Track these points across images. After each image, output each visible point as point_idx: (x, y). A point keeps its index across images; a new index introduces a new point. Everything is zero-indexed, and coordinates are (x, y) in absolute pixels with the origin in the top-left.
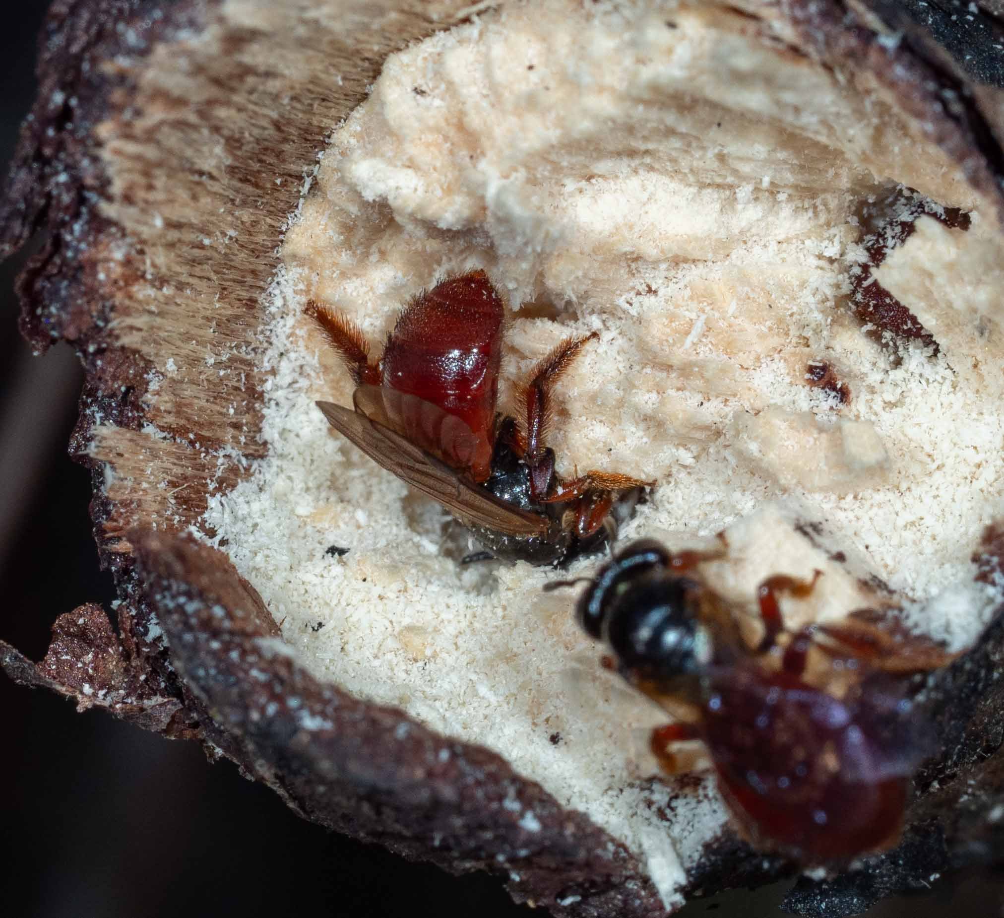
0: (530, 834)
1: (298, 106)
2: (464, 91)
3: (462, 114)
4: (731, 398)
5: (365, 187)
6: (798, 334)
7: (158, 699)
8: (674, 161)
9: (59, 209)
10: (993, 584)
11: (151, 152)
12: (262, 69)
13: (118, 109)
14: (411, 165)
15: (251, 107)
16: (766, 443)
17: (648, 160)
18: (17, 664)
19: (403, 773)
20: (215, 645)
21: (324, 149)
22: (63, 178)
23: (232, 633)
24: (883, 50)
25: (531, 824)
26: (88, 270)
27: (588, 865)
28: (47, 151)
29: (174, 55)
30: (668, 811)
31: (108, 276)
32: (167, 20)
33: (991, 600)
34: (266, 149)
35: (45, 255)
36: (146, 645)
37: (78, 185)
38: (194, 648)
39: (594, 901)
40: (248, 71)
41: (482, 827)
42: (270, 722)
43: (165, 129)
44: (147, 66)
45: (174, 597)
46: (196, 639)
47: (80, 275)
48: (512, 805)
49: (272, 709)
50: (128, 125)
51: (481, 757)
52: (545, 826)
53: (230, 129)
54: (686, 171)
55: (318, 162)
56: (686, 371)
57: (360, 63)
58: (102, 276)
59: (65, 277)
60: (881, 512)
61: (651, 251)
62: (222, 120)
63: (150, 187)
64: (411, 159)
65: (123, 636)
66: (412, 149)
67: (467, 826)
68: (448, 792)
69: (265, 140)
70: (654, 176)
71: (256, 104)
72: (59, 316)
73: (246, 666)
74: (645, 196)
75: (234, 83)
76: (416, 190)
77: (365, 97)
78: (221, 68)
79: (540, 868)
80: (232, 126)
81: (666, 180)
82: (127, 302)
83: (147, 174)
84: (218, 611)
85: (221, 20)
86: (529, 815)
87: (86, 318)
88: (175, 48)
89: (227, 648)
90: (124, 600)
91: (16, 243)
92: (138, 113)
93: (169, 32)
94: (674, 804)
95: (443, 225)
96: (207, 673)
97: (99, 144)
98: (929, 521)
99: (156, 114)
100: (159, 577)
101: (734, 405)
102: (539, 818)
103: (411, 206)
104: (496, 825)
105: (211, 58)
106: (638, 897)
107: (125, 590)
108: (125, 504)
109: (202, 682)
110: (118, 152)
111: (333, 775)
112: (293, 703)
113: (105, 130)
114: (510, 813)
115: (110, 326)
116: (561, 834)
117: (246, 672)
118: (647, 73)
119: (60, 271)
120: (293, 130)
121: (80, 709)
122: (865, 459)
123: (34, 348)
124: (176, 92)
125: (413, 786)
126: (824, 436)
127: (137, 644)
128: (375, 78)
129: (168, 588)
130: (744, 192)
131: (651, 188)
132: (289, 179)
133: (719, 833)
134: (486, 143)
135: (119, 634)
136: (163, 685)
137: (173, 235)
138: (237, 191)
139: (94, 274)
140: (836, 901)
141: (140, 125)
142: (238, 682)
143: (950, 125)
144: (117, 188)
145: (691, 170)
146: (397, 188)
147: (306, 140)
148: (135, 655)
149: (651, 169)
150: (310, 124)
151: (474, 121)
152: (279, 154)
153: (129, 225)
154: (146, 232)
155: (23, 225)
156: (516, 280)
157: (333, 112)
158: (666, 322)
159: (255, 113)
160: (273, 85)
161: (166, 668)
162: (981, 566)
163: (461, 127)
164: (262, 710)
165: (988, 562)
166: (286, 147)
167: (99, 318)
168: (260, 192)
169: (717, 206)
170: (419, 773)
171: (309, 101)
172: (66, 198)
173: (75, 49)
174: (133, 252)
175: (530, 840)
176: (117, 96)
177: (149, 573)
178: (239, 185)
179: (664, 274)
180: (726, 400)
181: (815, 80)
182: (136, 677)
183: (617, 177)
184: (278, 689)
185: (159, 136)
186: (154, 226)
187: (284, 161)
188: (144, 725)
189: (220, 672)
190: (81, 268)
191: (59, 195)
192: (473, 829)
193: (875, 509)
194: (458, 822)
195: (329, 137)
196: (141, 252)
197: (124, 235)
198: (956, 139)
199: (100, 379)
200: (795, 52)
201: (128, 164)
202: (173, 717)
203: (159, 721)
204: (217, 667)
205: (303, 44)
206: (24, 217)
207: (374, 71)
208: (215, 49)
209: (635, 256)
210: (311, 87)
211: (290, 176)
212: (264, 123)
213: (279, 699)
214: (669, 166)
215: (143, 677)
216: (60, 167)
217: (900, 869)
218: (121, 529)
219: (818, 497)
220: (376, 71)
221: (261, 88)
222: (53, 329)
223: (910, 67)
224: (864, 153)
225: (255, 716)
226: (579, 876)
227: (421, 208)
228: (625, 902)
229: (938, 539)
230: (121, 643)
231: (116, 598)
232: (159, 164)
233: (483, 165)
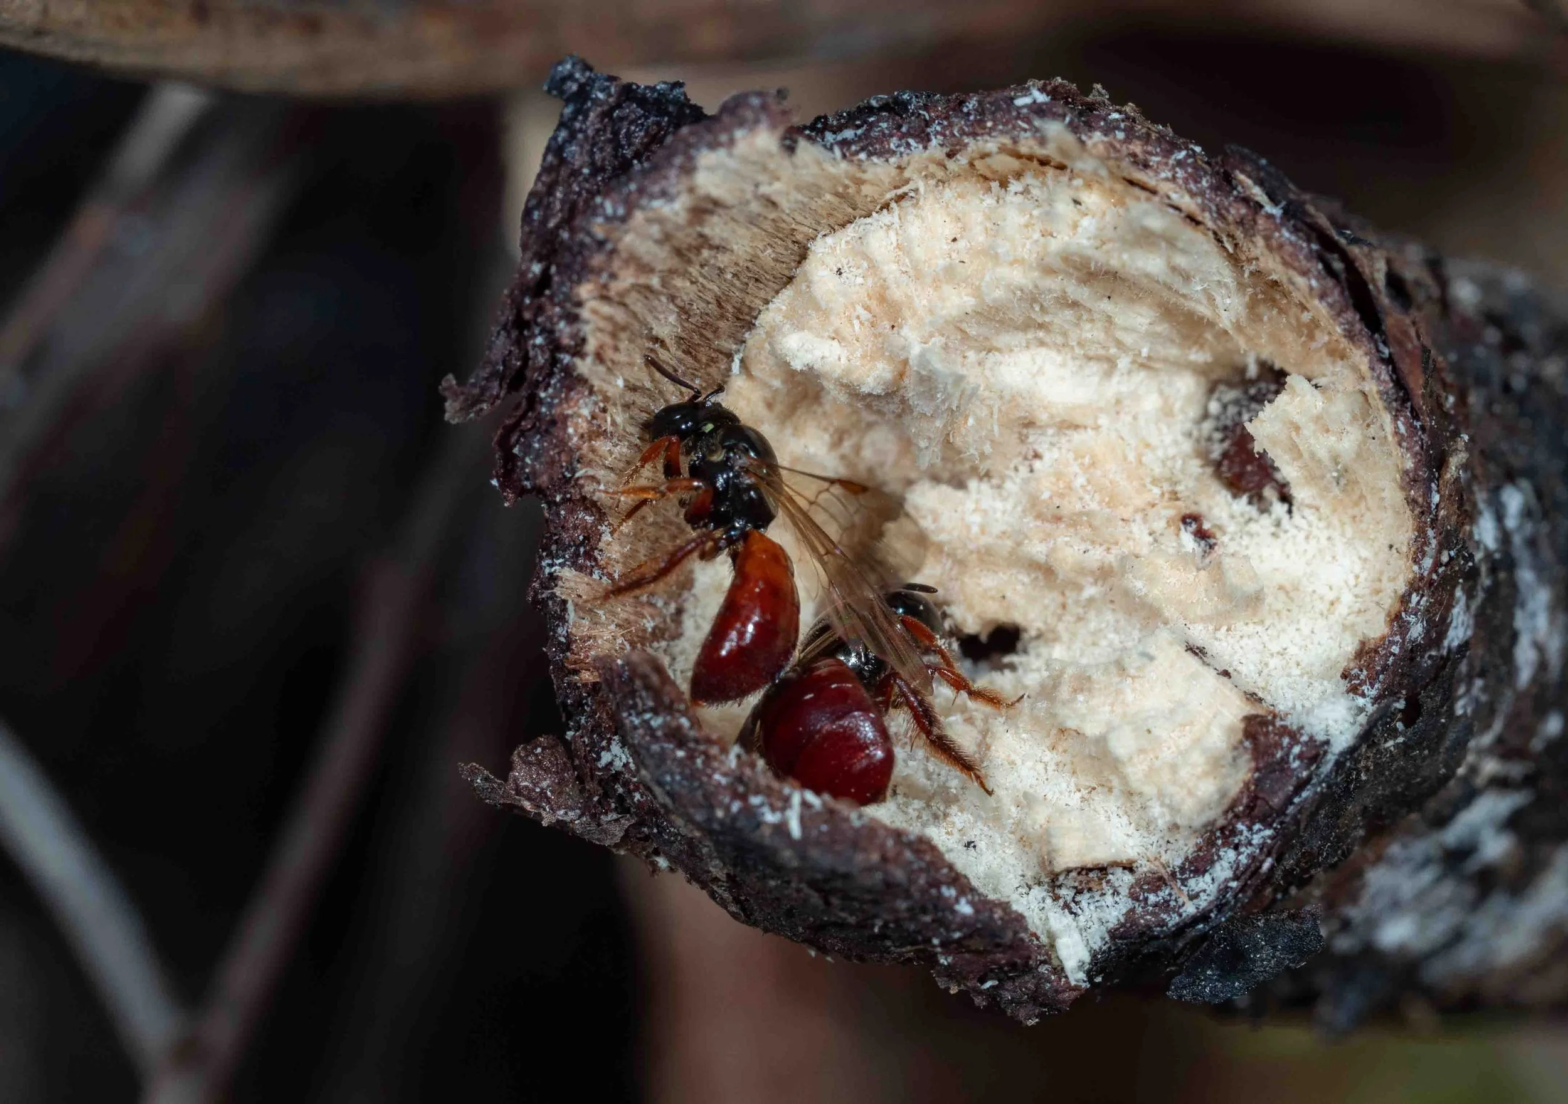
0: (965, 917)
1: (737, 283)
2: (886, 268)
3: (884, 287)
4: (1113, 547)
5: (795, 357)
6: (1170, 489)
7: (613, 816)
8: (1065, 334)
9: (535, 370)
10: (1363, 695)
11: (620, 315)
12: (717, 242)
13: (598, 272)
14: (837, 336)
15: (701, 280)
16: (1151, 580)
17: (1041, 334)
18: (487, 785)
19: (859, 858)
20: (680, 754)
21: (750, 329)
22: (539, 340)
23: (697, 741)
24: (1270, 217)
25: (965, 908)
26: (559, 425)
27: (1012, 947)
28: (527, 315)
29: (649, 221)
30: (1073, 905)
31: (576, 431)
32: (641, 191)
33: (1361, 710)
34: (707, 324)
35: (519, 413)
36: (599, 770)
37: (555, 346)
38: (662, 757)
39: (1009, 985)
40: (704, 241)
41: (924, 911)
42: (734, 818)
43: (634, 295)
44: (626, 232)
45: (638, 714)
46: (662, 748)
47: (553, 430)
48: (949, 892)
49: (736, 807)
50: (605, 287)
51: (924, 847)
52: (977, 911)
53: (683, 301)
54: (1074, 344)
55: (744, 342)
56: (1075, 521)
57: (791, 245)
58: (571, 430)
59: (538, 432)
60: (1250, 642)
61: (1043, 417)
62: (678, 289)
63: (616, 349)
64: (836, 332)
65: (577, 762)
66: (836, 321)
67: (910, 910)
68: (899, 875)
69: (707, 314)
70: (1043, 351)
71: (705, 277)
72: (533, 466)
73: (709, 771)
74: (1035, 369)
75: (692, 256)
76: (839, 359)
77: (790, 279)
78: (685, 238)
79: (969, 951)
80: (685, 298)
81: (1053, 354)
82: (591, 456)
83: (614, 335)
84: (684, 722)
85: (691, 190)
86: (963, 901)
87: (556, 468)
88: (650, 215)
89: (691, 757)
90: (576, 731)
91: (492, 404)
92: (613, 276)
93: (644, 202)
94: (1078, 898)
95: (865, 389)
96: (673, 779)
97: (579, 304)
98: (1293, 650)
99: (627, 279)
100: (625, 697)
101: (1115, 551)
102: (971, 903)
103: (838, 372)
104: (936, 908)
105: (679, 227)
106: (1049, 981)
107: (578, 722)
108: (584, 640)
109: (668, 788)
110: (595, 312)
111: (795, 863)
112: (755, 800)
113: (585, 291)
114: (947, 899)
115: (577, 475)
116: (991, 918)
117: (710, 777)
118: (1054, 245)
119: (534, 426)
120: (729, 308)
121: (545, 823)
122: (1245, 588)
123: (506, 499)
124: (646, 259)
125: (870, 869)
126: (1202, 573)
127: (591, 769)
128: (799, 262)
129: (634, 706)
130: (1124, 363)
131: (1039, 361)
132: (720, 356)
133: (1122, 920)
134: (907, 313)
135: (573, 761)
136: (613, 805)
137: (630, 397)
138: (680, 361)
139: (565, 428)
140: (1219, 985)
141: (616, 287)
142: (702, 784)
143: (1330, 283)
144: (591, 346)
145: (1079, 344)
146: (823, 358)
147: (738, 319)
148: (589, 779)
149: (1042, 343)
150: (743, 303)
151: (896, 293)
152: (716, 331)
153: (596, 383)
154: (611, 392)
155: (501, 386)
156: (929, 438)
157: (762, 294)
158: (1053, 479)
159: (703, 286)
160: (723, 259)
161: (616, 791)
162: (1350, 682)
163: (882, 299)
164: (727, 809)
165: (1357, 677)
166: (722, 324)
167: (567, 469)
168: (697, 365)
169: (1096, 379)
170: (875, 857)
171: (746, 280)
172: (541, 360)
173: (552, 224)
174: (597, 410)
175: (965, 923)
176: (597, 260)
177: (615, 694)
178: (683, 356)
179: (1048, 439)
180: (1109, 549)
181: (1206, 247)
182: (590, 798)
183: (1011, 351)
184: (741, 789)
185: (628, 301)
186: (617, 386)
187: (718, 338)
188: (598, 840)
189: (684, 777)
190: (553, 422)
191: (536, 356)
192: (914, 912)
193: (1245, 640)
194: (902, 905)
195: (756, 318)
196: (604, 410)
197: (591, 392)
198: (1335, 296)
199: (563, 527)
200: (1192, 220)
201: (602, 324)
202: (627, 831)
203: (614, 835)
204: (681, 774)
205: (753, 221)
206: (502, 377)
207: (800, 256)
208: (682, 218)
209: (1026, 422)
210: (750, 264)
211: (721, 353)
212: (709, 297)
213: (744, 798)
214: (1060, 340)
215: (596, 799)
216: (537, 331)
217: (1278, 953)
218: (582, 661)
219: (1200, 627)
220: (803, 256)
221: (712, 261)
222: (527, 479)
223: (1295, 230)
224: (1238, 321)
225: (720, 814)
226: (1001, 958)
227: (848, 372)
228: (1037, 986)
229: (1303, 665)
230: (575, 768)
231: (570, 730)
232: (624, 328)
233: (905, 331)
